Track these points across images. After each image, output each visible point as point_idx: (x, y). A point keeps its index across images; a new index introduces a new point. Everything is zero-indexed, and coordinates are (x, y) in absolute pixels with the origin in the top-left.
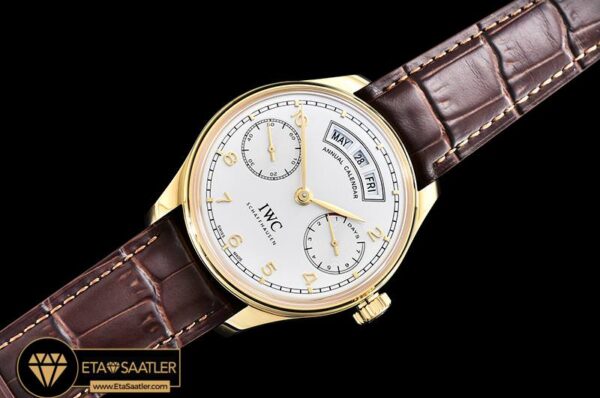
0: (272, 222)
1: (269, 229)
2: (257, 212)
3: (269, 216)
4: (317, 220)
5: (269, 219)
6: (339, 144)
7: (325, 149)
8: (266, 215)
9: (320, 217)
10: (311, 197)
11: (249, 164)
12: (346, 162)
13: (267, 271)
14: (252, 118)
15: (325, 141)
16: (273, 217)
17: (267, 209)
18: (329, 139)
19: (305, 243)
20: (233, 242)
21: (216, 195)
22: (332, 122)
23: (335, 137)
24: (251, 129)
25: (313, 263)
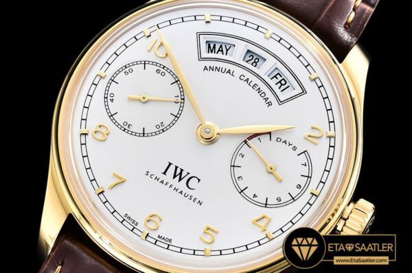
0: (184, 181)
1: (186, 190)
2: (162, 177)
3: (178, 175)
4: (237, 153)
5: (180, 179)
6: (219, 55)
7: (205, 68)
8: (175, 176)
9: (239, 148)
10: (218, 130)
11: (126, 128)
12: (238, 71)
13: (208, 239)
14: (103, 74)
15: (201, 59)
16: (184, 174)
17: (172, 169)
18: (205, 54)
19: (236, 186)
20: (152, 225)
21: (105, 182)
22: (199, 34)
23: (211, 48)
24: (108, 87)
25: (258, 204)
